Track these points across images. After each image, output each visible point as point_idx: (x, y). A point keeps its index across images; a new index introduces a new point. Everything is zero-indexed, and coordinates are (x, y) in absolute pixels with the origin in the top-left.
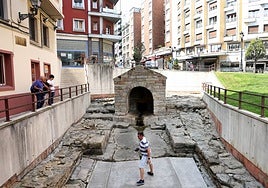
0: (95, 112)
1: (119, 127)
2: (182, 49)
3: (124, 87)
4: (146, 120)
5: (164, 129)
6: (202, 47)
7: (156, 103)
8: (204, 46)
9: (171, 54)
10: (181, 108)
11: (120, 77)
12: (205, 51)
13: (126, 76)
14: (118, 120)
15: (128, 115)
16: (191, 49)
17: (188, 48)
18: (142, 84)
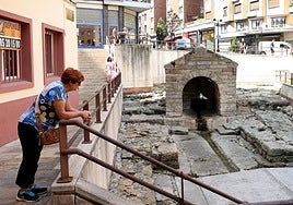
0: (135, 112)
1: (177, 133)
2: (230, 23)
3: (179, 77)
4: (211, 122)
5: (239, 133)
6: (258, 21)
7: (223, 99)
8: (262, 19)
9: (213, 29)
10: (256, 105)
11: (173, 63)
12: (263, 25)
13: (183, 62)
14: (172, 124)
15: (184, 117)
16: (242, 22)
17: (238, 22)
18: (205, 73)
